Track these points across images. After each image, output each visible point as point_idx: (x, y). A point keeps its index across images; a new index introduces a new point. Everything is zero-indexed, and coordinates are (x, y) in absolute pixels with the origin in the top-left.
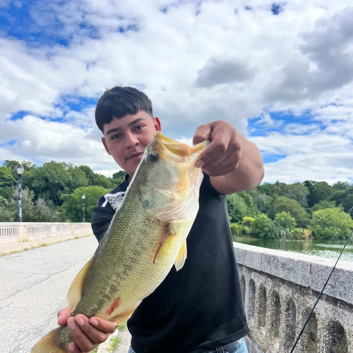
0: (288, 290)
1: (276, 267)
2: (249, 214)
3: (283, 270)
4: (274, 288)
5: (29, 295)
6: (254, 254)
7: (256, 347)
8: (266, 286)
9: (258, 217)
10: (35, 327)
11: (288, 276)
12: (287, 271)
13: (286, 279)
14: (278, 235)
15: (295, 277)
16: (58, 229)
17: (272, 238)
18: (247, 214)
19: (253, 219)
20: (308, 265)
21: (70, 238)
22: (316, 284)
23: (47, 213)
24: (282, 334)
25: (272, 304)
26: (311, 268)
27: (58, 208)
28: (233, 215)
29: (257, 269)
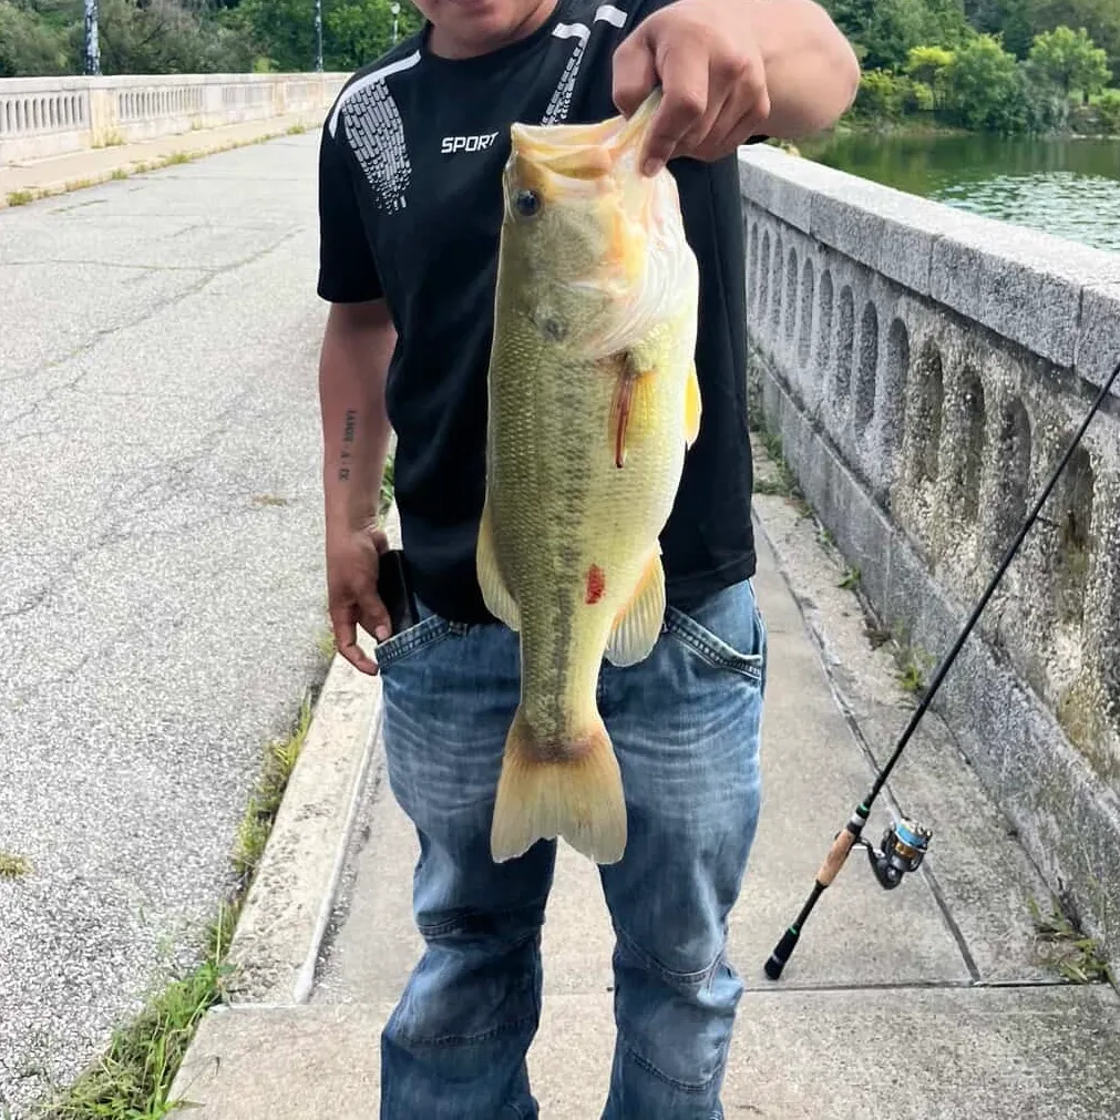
0: (1010, 369)
1: (977, 286)
2: (932, 34)
3: (997, 300)
4: (967, 358)
5: (138, 348)
6: (909, 234)
7: (905, 548)
8: (943, 350)
9: (965, 46)
10: (163, 464)
11: (1011, 323)
12: (1009, 305)
13: (1004, 334)
14: (1038, 115)
15: (1032, 331)
16: (228, 97)
17: (1017, 127)
18: (928, 36)
19: (946, 57)
20: (1071, 296)
21: (271, 132)
22: (1095, 362)
23: (187, 33)
24: (987, 515)
25: (959, 410)
26: (1080, 305)
27: (224, 14)
28: (873, 38)
29: (914, 287)
